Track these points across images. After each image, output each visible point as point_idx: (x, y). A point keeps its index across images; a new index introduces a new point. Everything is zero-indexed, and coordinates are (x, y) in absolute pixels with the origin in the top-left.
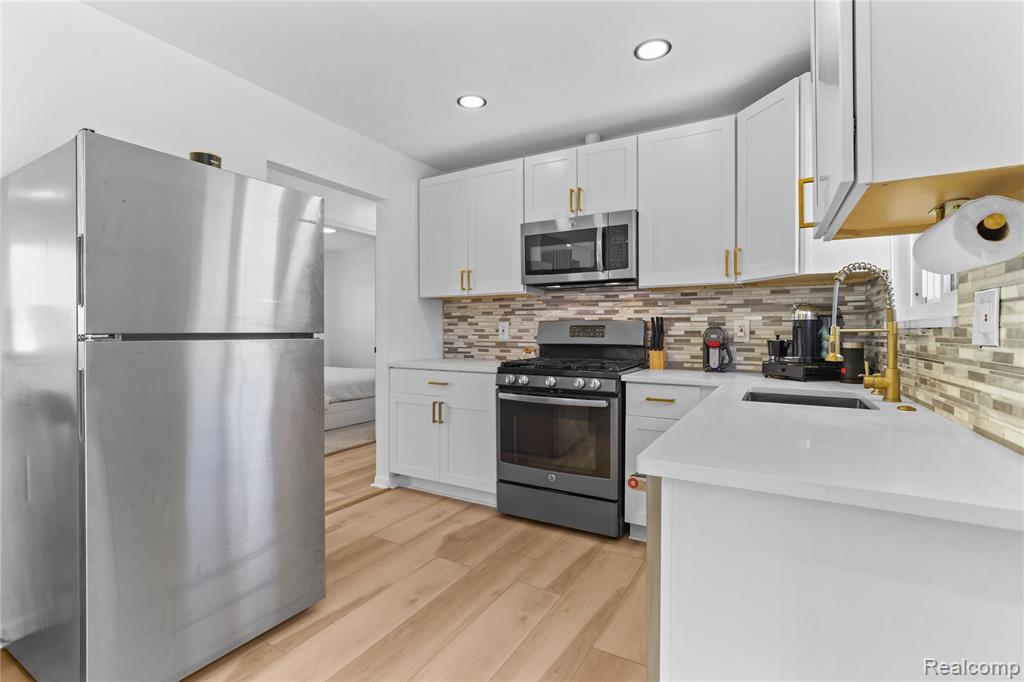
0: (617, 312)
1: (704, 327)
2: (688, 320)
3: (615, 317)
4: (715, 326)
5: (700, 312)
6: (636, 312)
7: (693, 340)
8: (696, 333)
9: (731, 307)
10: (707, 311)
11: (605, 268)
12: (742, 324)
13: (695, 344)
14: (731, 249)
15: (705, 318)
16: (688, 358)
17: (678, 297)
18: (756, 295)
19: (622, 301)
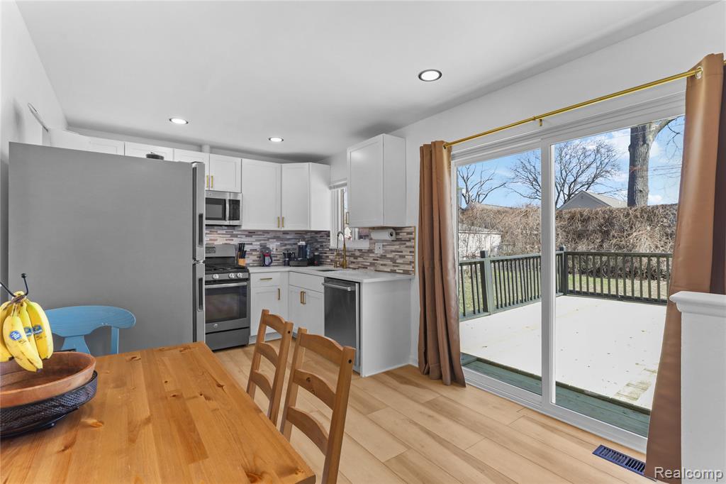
0: (216, 240)
1: (258, 247)
2: (251, 244)
3: (216, 243)
4: (264, 247)
5: (257, 241)
6: (226, 240)
7: (254, 253)
8: (255, 250)
9: (268, 239)
10: (260, 240)
11: (230, 220)
12: (273, 246)
13: (254, 255)
14: (279, 216)
15: (258, 243)
16: (251, 261)
17: (247, 233)
18: (278, 234)
19: (219, 234)
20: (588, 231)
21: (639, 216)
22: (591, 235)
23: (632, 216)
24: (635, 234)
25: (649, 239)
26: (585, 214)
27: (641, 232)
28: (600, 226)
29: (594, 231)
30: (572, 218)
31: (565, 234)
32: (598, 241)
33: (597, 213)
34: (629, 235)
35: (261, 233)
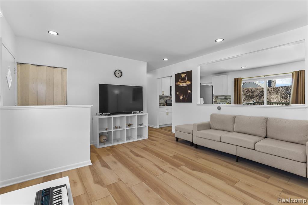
20: (254, 96)
21: (273, 90)
22: (255, 97)
23: (270, 90)
24: (271, 97)
25: (276, 99)
26: (253, 90)
27: (274, 96)
28: (258, 94)
29: (256, 96)
30: (248, 91)
31: (245, 97)
32: (258, 99)
33: (257, 89)
34: (269, 97)
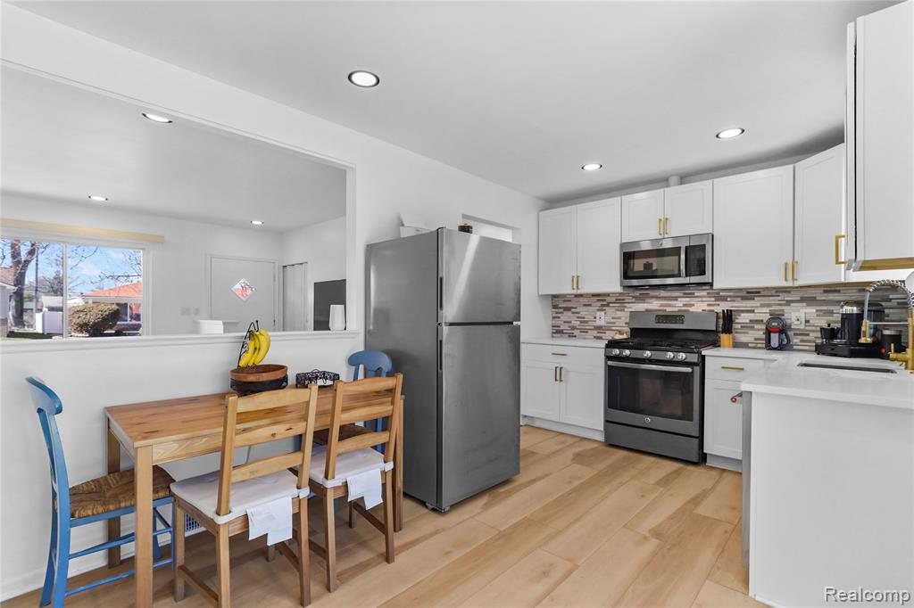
0: (693, 305)
1: (766, 317)
2: (753, 311)
3: (691, 309)
4: (776, 317)
5: (763, 306)
6: (709, 305)
7: (756, 326)
8: (759, 322)
9: (789, 303)
10: (769, 305)
11: (688, 275)
12: (797, 315)
13: (758, 330)
14: (790, 262)
15: (767, 310)
16: (752, 340)
17: (744, 294)
18: (810, 293)
19: (697, 297)
35: (773, 292)
